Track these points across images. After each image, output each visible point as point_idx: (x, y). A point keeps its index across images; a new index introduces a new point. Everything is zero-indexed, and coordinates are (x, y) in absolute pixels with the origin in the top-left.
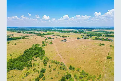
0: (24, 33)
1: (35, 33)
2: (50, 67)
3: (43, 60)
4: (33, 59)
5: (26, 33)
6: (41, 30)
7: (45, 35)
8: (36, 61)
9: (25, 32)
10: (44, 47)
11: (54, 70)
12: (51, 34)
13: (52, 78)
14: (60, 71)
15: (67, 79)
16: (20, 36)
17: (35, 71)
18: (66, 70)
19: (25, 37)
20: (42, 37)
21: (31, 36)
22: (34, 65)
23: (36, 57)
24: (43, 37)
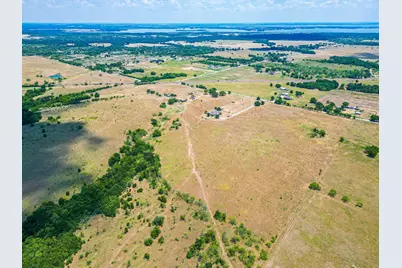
0: (91, 68)
2: (172, 211)
3: (157, 190)
4: (135, 186)
5: (98, 67)
8: (140, 191)
9: (94, 65)
10: (158, 139)
11: (182, 219)
12: (177, 75)
13: (177, 240)
14: (193, 221)
15: (207, 242)
16: (85, 88)
17: (142, 219)
18: (207, 220)
19: (103, 94)
20: (149, 91)
21: (116, 85)
22: (138, 204)
23: (140, 180)
24: (153, 92)
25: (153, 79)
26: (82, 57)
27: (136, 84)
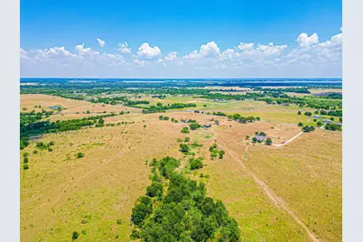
0: (93, 101)
1: (130, 104)
5: (100, 101)
6: (142, 91)
7: (166, 108)
9: (96, 99)
12: (186, 106)
16: (87, 116)
19: (107, 121)
20: (161, 117)
21: (122, 113)
24: (166, 119)
25: (161, 108)
26: (84, 95)
27: (144, 112)
